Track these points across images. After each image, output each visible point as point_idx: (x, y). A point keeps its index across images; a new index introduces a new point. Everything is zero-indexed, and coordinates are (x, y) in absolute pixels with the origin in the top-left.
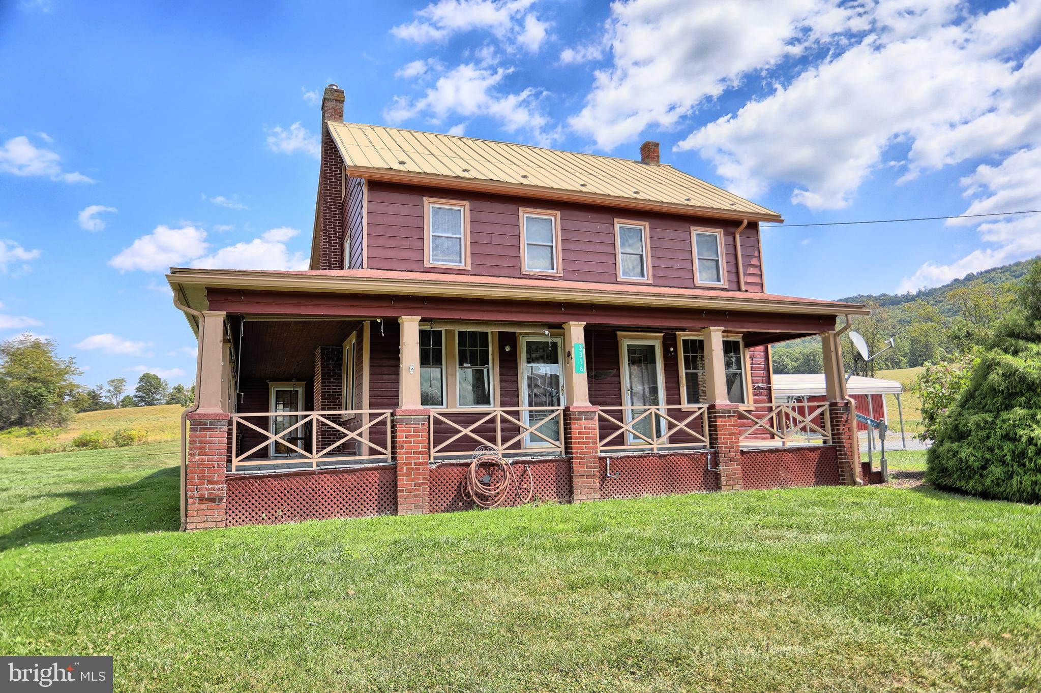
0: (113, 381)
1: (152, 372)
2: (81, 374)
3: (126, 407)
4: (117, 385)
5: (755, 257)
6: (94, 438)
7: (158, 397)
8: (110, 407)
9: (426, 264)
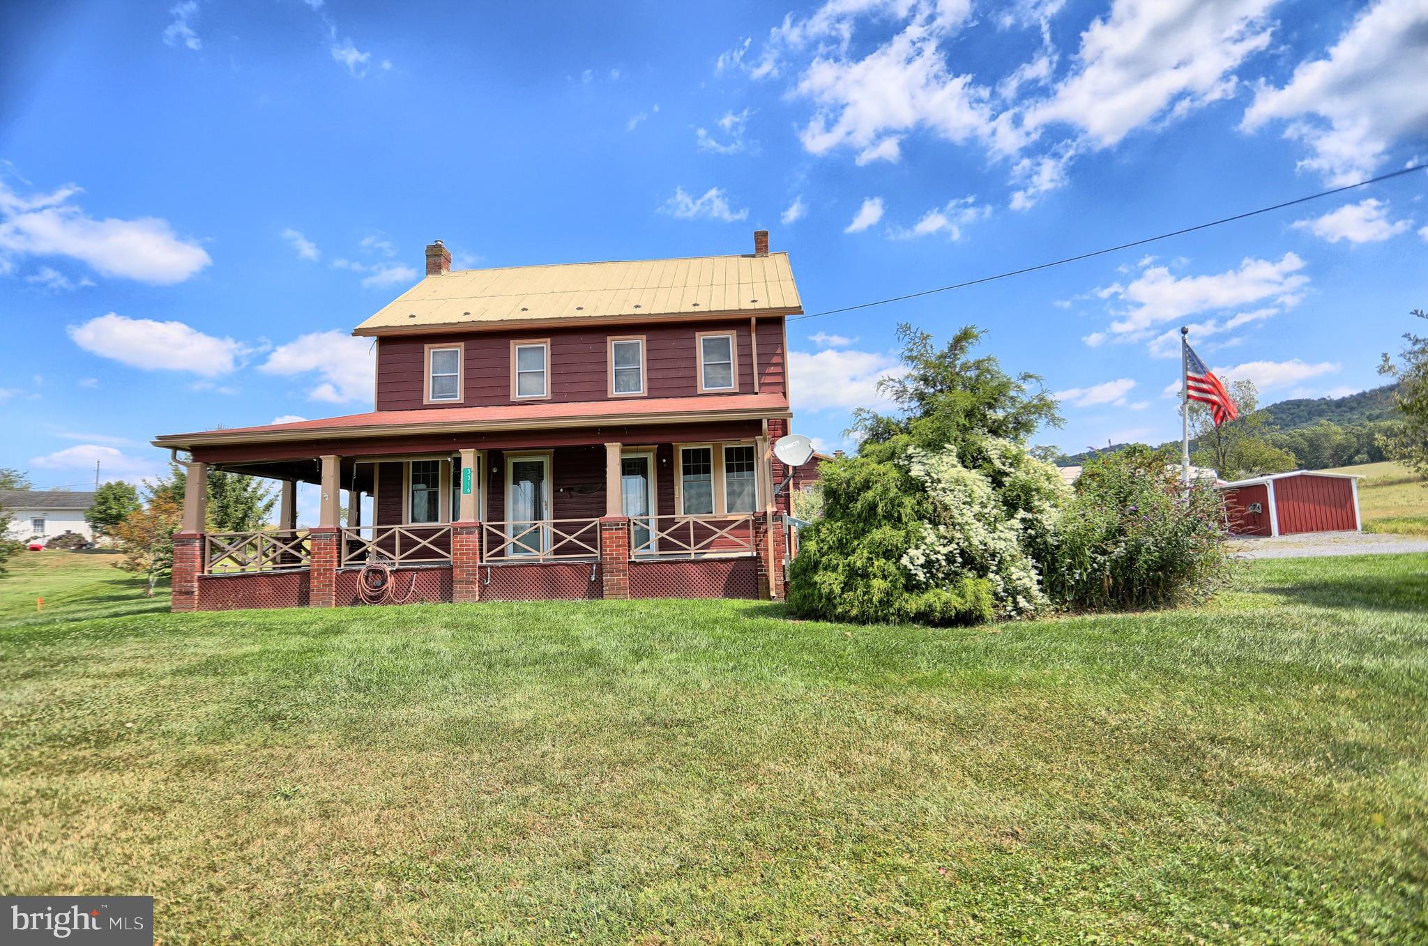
5: (778, 354)
9: (425, 402)
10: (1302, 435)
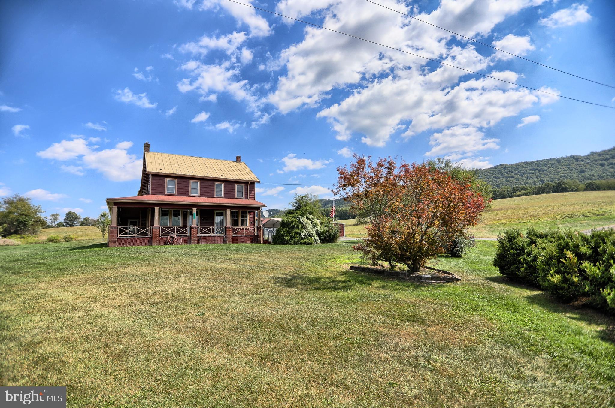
0: (53, 215)
1: (72, 211)
2: (44, 212)
3: (59, 227)
4: (55, 216)
5: (253, 191)
6: (55, 238)
7: (75, 222)
8: (51, 227)
9: (165, 193)
10: (324, 211)
